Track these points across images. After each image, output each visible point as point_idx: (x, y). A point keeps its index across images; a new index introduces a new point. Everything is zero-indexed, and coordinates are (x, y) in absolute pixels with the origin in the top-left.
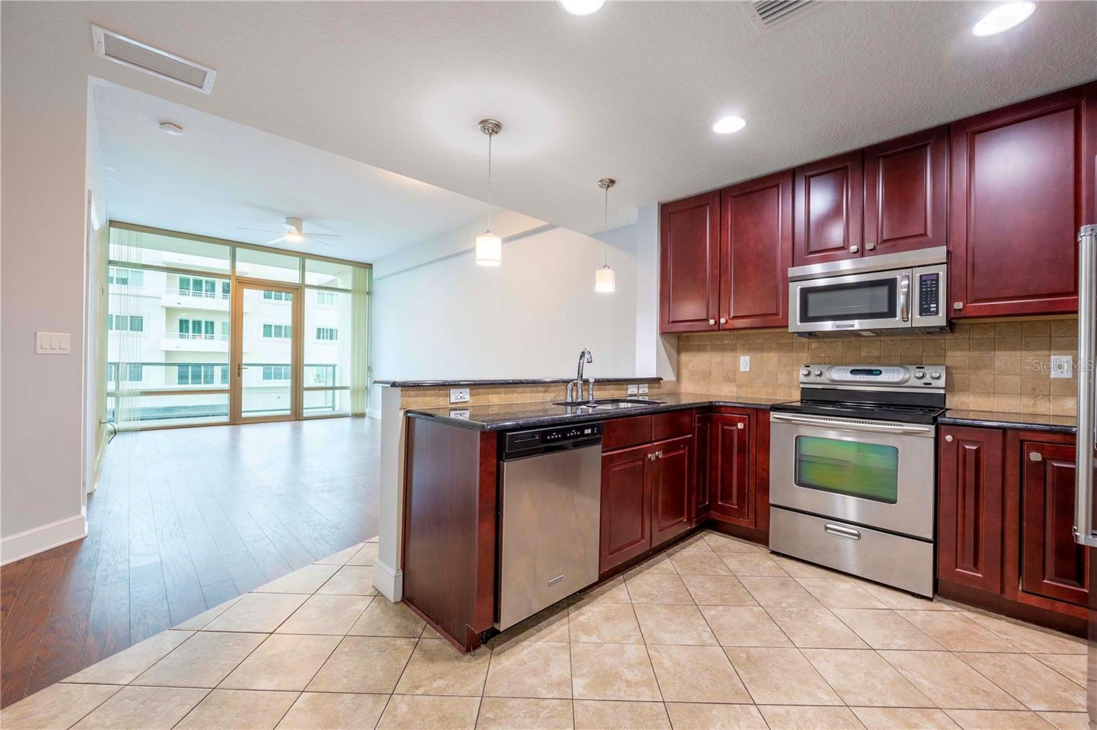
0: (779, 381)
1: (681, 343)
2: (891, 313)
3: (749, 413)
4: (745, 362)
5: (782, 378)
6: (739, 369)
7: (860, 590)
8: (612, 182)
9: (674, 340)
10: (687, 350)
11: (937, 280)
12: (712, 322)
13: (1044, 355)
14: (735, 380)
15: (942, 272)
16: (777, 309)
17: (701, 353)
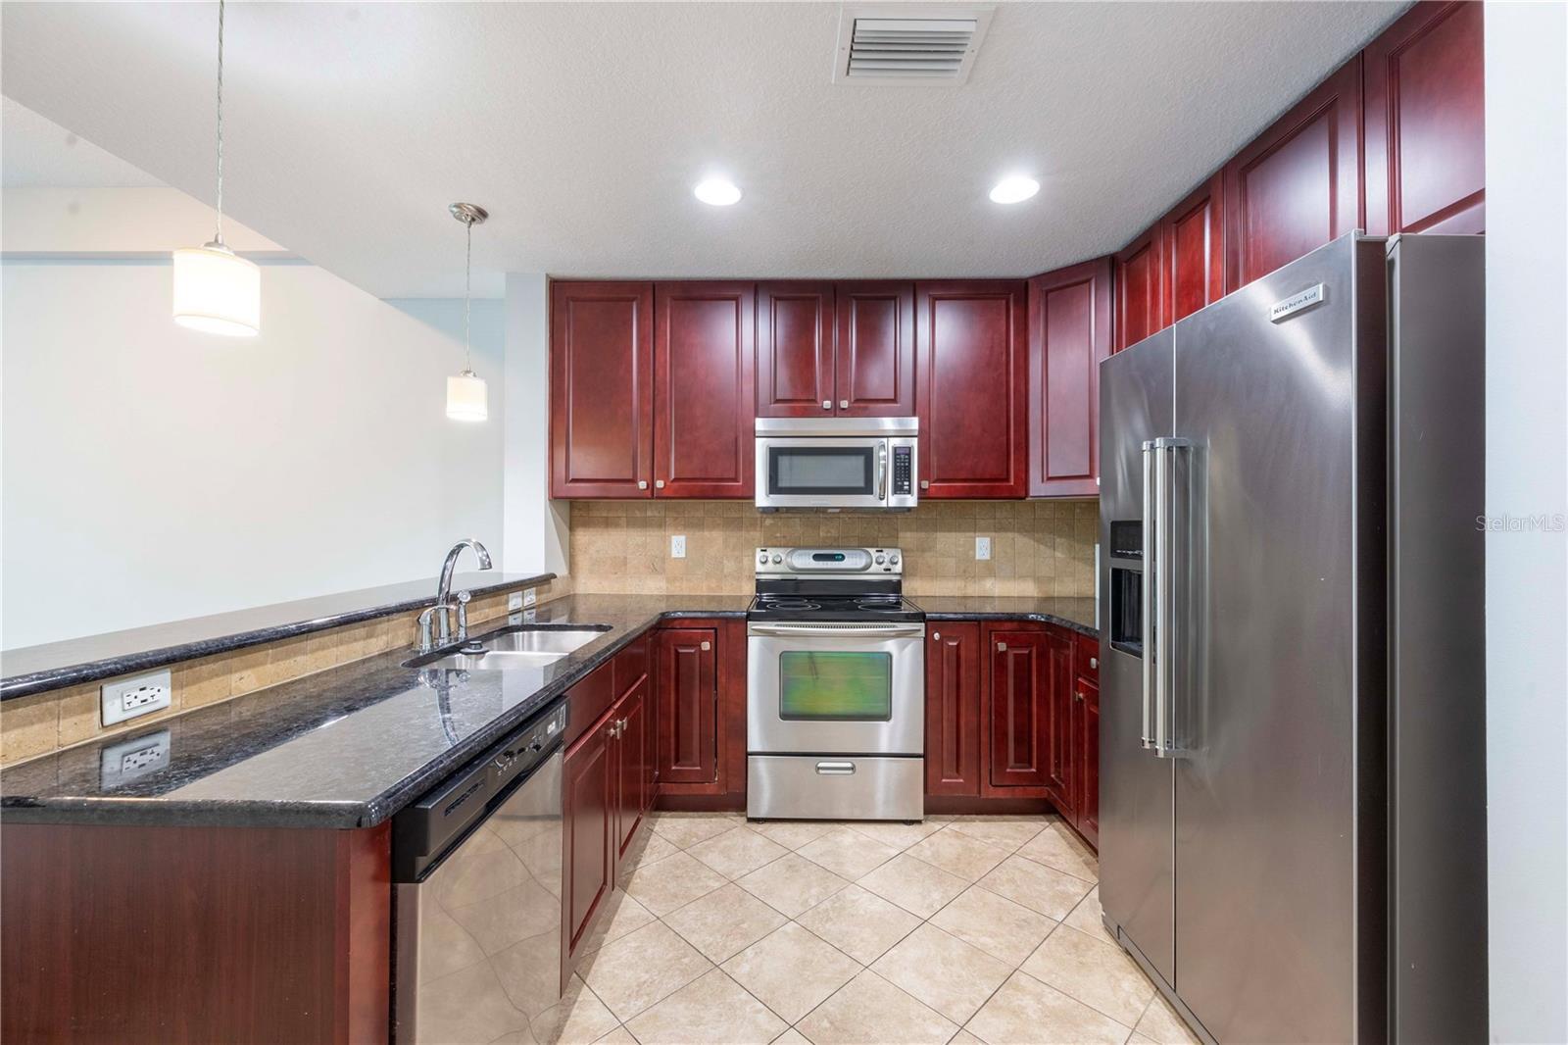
0: (725, 571)
1: (576, 513)
2: (868, 489)
3: (716, 626)
4: (678, 544)
5: (729, 566)
6: (670, 555)
7: (862, 839)
8: (482, 214)
9: (565, 507)
10: (587, 524)
11: (909, 454)
12: (642, 485)
13: (971, 537)
14: (664, 570)
15: (914, 442)
16: (737, 472)
17: (610, 529)
